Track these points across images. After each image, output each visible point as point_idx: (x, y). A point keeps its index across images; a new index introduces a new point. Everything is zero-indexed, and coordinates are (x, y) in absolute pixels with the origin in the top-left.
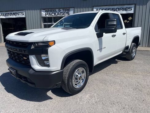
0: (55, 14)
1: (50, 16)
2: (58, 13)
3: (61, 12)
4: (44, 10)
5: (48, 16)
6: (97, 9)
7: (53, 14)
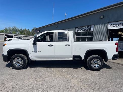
0: (82, 30)
1: (80, 32)
2: (84, 29)
3: (86, 28)
4: (77, 28)
5: (78, 32)
6: (112, 25)
7: (81, 31)
